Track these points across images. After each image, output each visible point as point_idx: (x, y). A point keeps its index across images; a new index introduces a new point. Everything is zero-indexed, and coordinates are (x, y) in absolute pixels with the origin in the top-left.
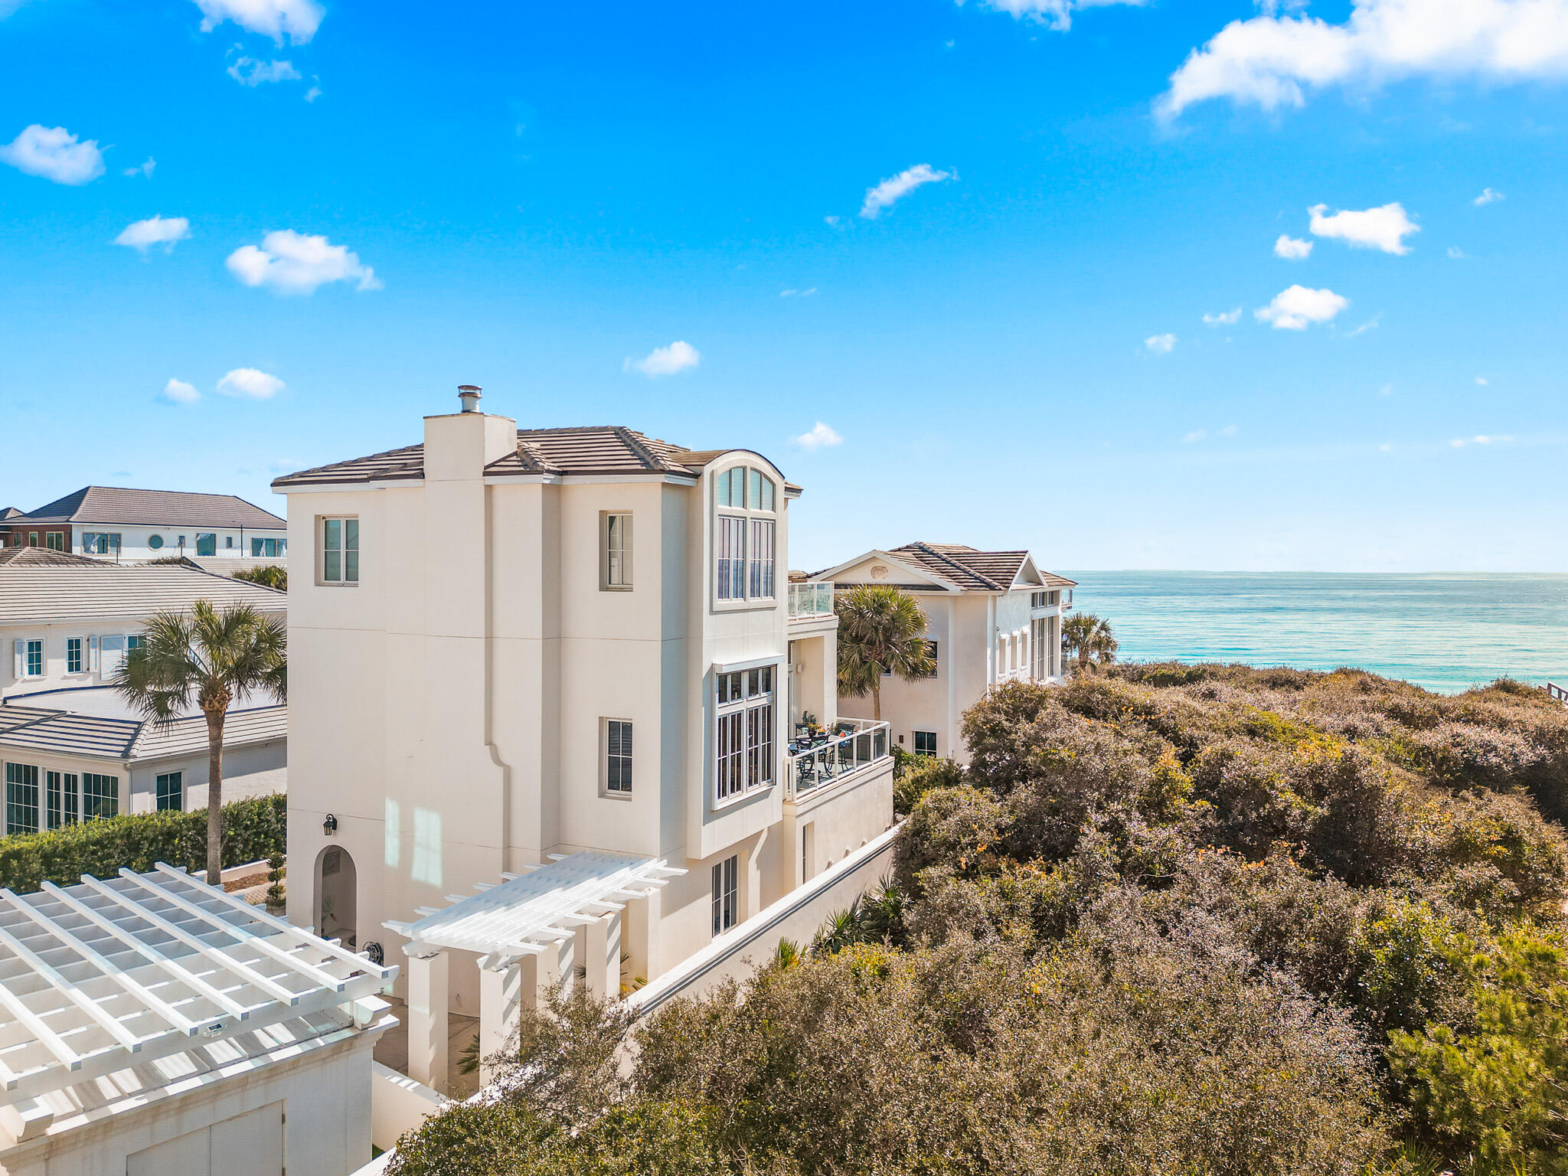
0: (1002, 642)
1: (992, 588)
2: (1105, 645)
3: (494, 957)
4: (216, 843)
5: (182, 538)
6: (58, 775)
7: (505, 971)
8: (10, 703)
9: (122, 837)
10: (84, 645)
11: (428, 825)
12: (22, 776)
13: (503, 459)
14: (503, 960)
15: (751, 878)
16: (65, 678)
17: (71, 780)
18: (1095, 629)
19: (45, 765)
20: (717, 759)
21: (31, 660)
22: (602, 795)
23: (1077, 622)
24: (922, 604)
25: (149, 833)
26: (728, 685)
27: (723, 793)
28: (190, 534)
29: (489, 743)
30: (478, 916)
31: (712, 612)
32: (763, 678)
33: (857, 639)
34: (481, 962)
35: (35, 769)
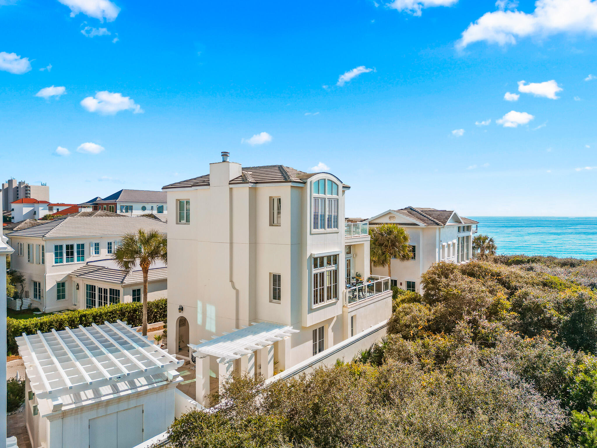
0: (443, 246)
1: (438, 224)
2: (492, 247)
3: (223, 359)
4: (145, 314)
5: (152, 207)
6: (102, 289)
7: (227, 364)
8: (89, 264)
9: (119, 311)
10: (113, 244)
11: (211, 310)
12: (91, 289)
13: (236, 178)
14: (226, 360)
15: (329, 334)
16: (107, 255)
17: (106, 291)
18: (487, 241)
19: (98, 285)
20: (313, 289)
21: (95, 249)
22: (270, 301)
23: (479, 238)
24: (407, 231)
25: (128, 309)
26: (318, 262)
27: (316, 302)
28: (155, 206)
29: (231, 281)
30: (221, 344)
31: (311, 234)
32: (333, 259)
33: (381, 245)
34: (218, 360)
35: (95, 286)
